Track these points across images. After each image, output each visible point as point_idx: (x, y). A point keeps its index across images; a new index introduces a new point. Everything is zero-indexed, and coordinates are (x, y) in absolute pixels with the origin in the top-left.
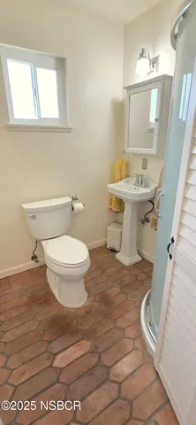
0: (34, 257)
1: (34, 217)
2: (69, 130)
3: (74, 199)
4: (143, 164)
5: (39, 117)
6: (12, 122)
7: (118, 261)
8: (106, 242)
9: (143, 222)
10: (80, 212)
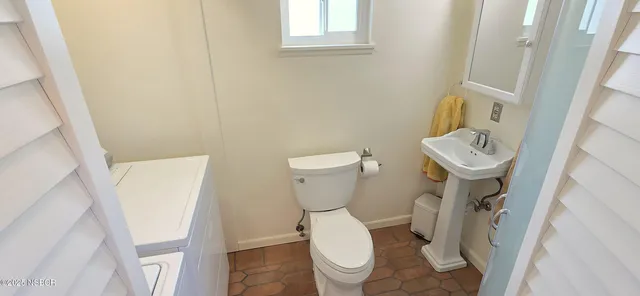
0: (300, 228)
1: (302, 181)
2: (369, 51)
3: (365, 155)
4: (494, 112)
5: (326, 32)
6: (285, 45)
7: (424, 259)
8: (411, 219)
9: (477, 209)
10: (372, 175)
